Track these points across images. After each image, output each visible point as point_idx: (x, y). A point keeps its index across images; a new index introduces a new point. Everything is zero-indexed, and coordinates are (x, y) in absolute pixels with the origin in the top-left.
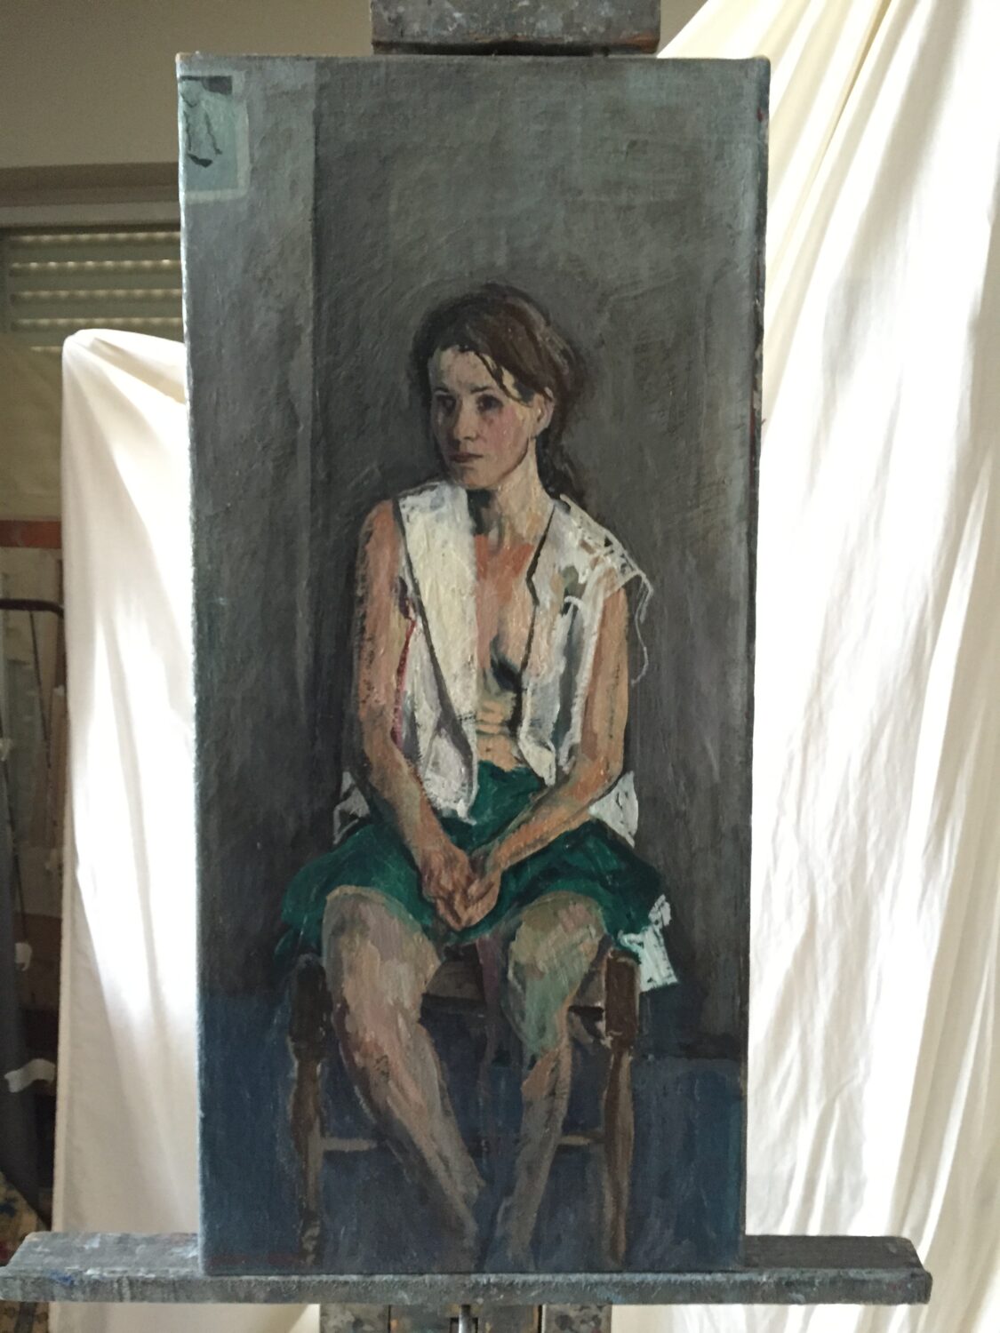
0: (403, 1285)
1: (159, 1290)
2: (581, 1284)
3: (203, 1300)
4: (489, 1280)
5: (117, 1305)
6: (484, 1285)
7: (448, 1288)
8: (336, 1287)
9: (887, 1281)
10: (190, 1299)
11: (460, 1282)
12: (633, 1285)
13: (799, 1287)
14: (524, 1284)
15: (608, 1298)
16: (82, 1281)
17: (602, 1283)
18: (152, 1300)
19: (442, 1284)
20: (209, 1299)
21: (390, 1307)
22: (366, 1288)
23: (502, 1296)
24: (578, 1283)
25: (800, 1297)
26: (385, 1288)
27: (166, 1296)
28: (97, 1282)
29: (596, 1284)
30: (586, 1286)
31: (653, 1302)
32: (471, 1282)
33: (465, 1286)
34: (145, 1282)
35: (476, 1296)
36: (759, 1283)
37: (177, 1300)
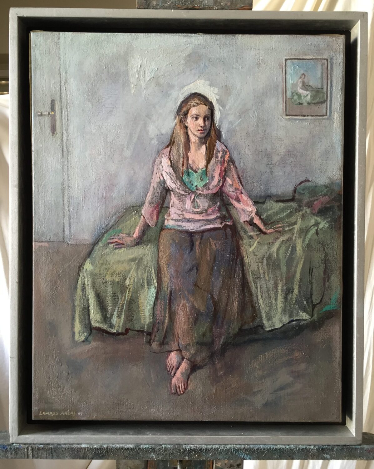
0: (153, 450)
1: (45, 453)
2: (232, 450)
3: (64, 458)
4: (191, 448)
5: (26, 460)
6: (189, 450)
7: (173, 451)
8: (123, 451)
9: (366, 448)
10: (58, 457)
11: (178, 448)
12: (254, 449)
13: (327, 452)
14: (206, 449)
15: (243, 457)
16: (11, 448)
17: (241, 449)
18: (41, 458)
19: (170, 449)
20: (67, 457)
21: (147, 461)
22: (136, 452)
23: (196, 456)
24: (230, 449)
25: (328, 456)
26: (145, 452)
27: (48, 455)
28: (17, 448)
29: (238, 449)
30: (233, 451)
31: (263, 459)
32: (183, 449)
33: (180, 450)
34: (39, 449)
35: (185, 456)
36: (310, 449)
37: (52, 458)
